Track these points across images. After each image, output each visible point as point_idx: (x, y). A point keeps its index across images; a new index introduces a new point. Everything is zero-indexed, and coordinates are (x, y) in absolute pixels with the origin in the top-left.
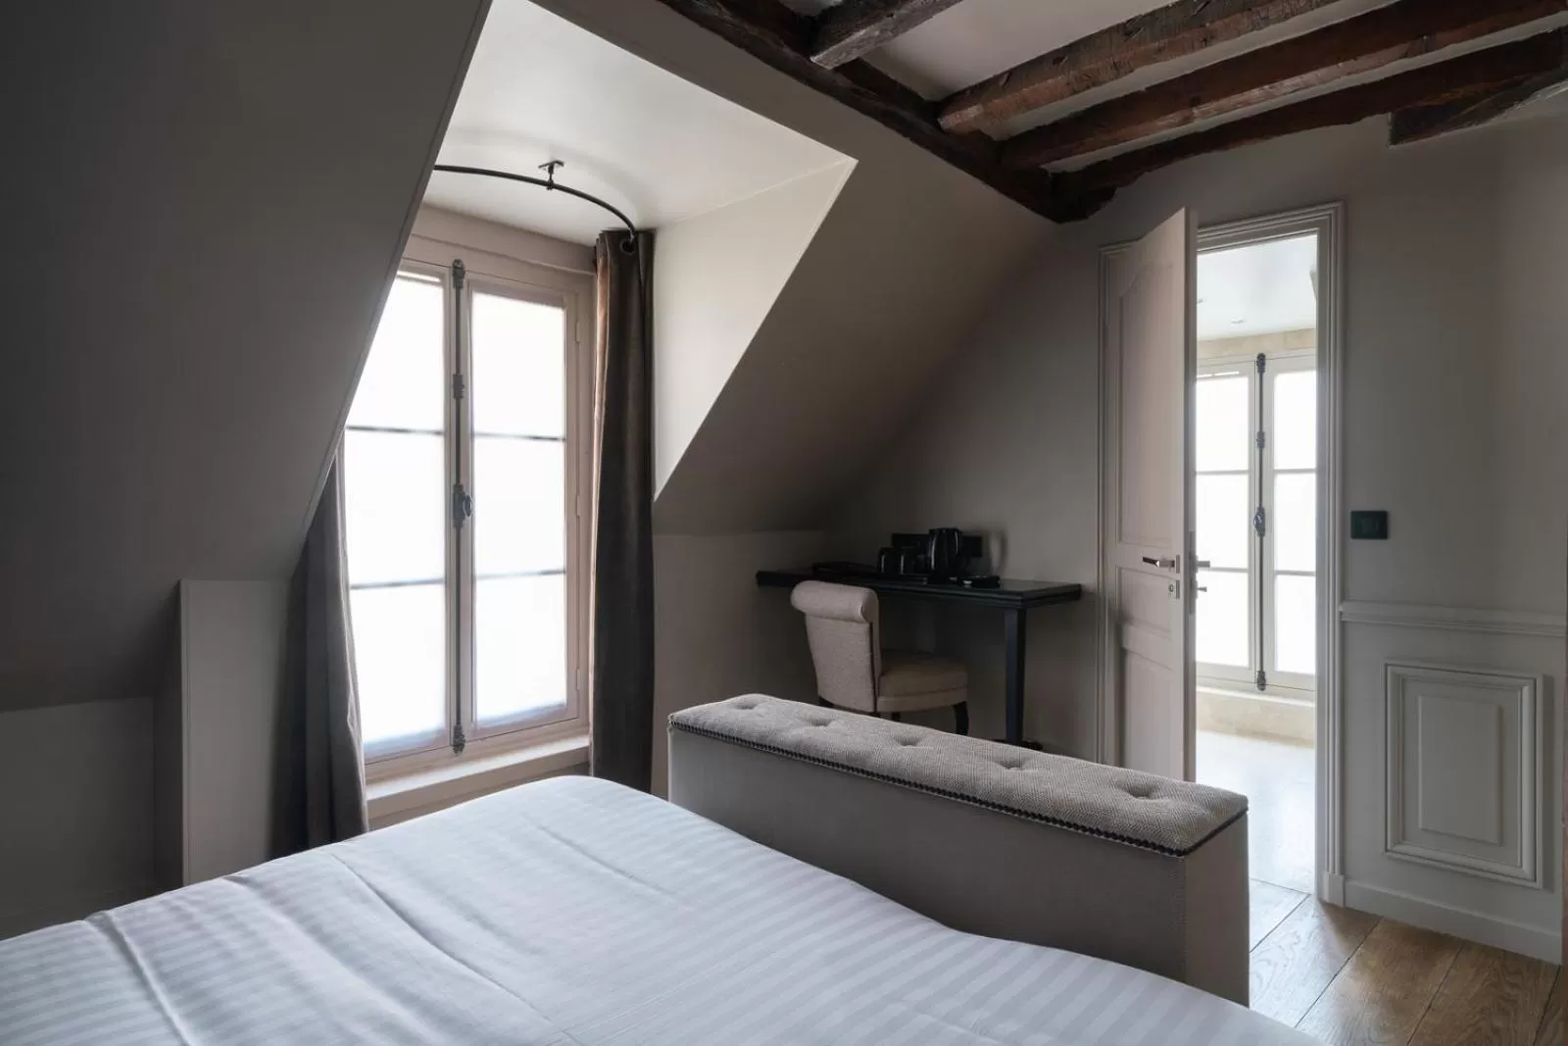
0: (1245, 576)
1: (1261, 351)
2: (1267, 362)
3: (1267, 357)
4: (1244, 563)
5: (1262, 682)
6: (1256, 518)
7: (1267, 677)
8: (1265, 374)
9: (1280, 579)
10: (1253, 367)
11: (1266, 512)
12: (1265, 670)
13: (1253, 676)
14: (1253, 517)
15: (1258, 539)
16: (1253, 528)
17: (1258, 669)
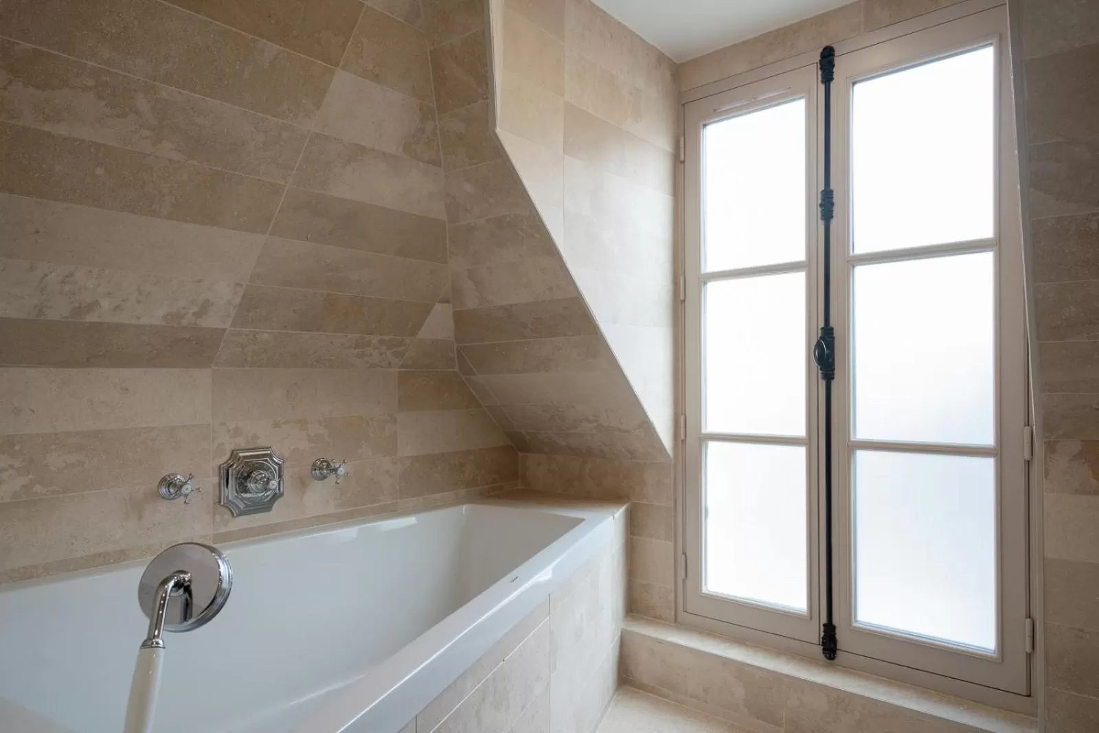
0: (801, 452)
1: (826, 44)
2: (837, 61)
3: (837, 53)
4: (799, 429)
5: (830, 644)
6: (819, 345)
7: (840, 635)
8: (833, 85)
9: (862, 456)
10: (813, 74)
11: (837, 334)
12: (835, 621)
13: (815, 633)
14: (814, 342)
15: (823, 383)
16: (814, 364)
17: (824, 620)
